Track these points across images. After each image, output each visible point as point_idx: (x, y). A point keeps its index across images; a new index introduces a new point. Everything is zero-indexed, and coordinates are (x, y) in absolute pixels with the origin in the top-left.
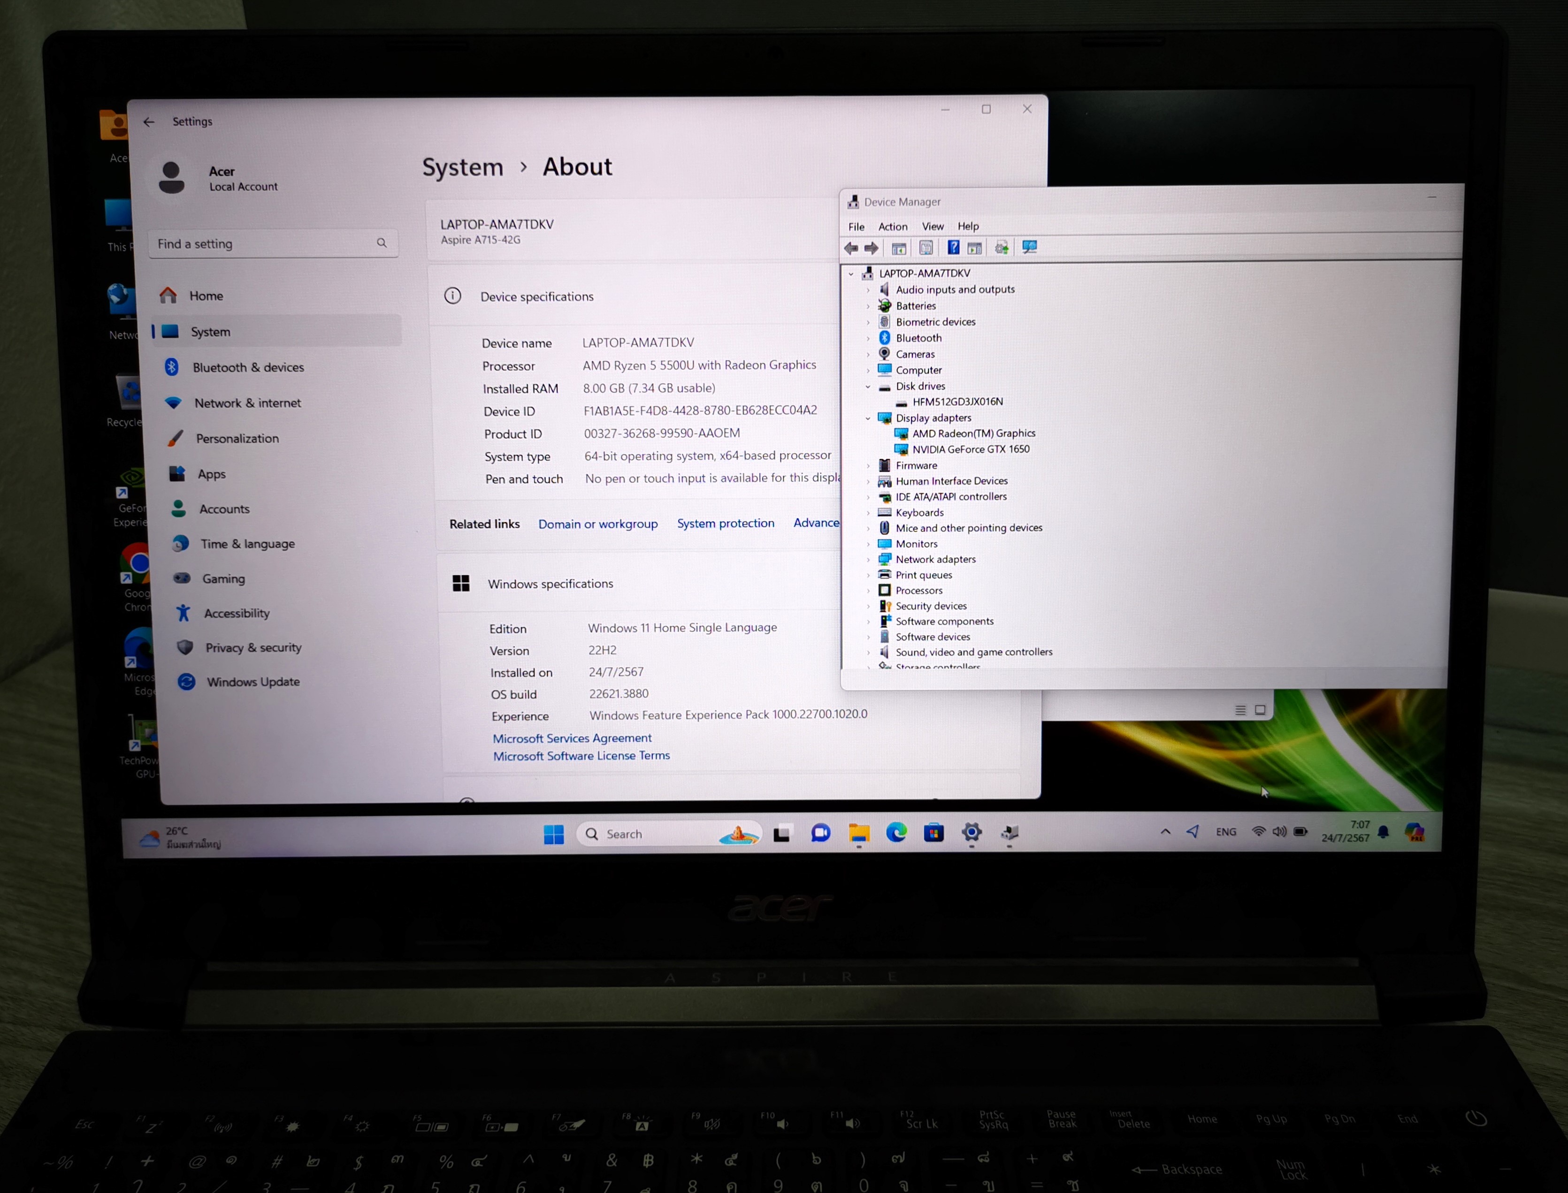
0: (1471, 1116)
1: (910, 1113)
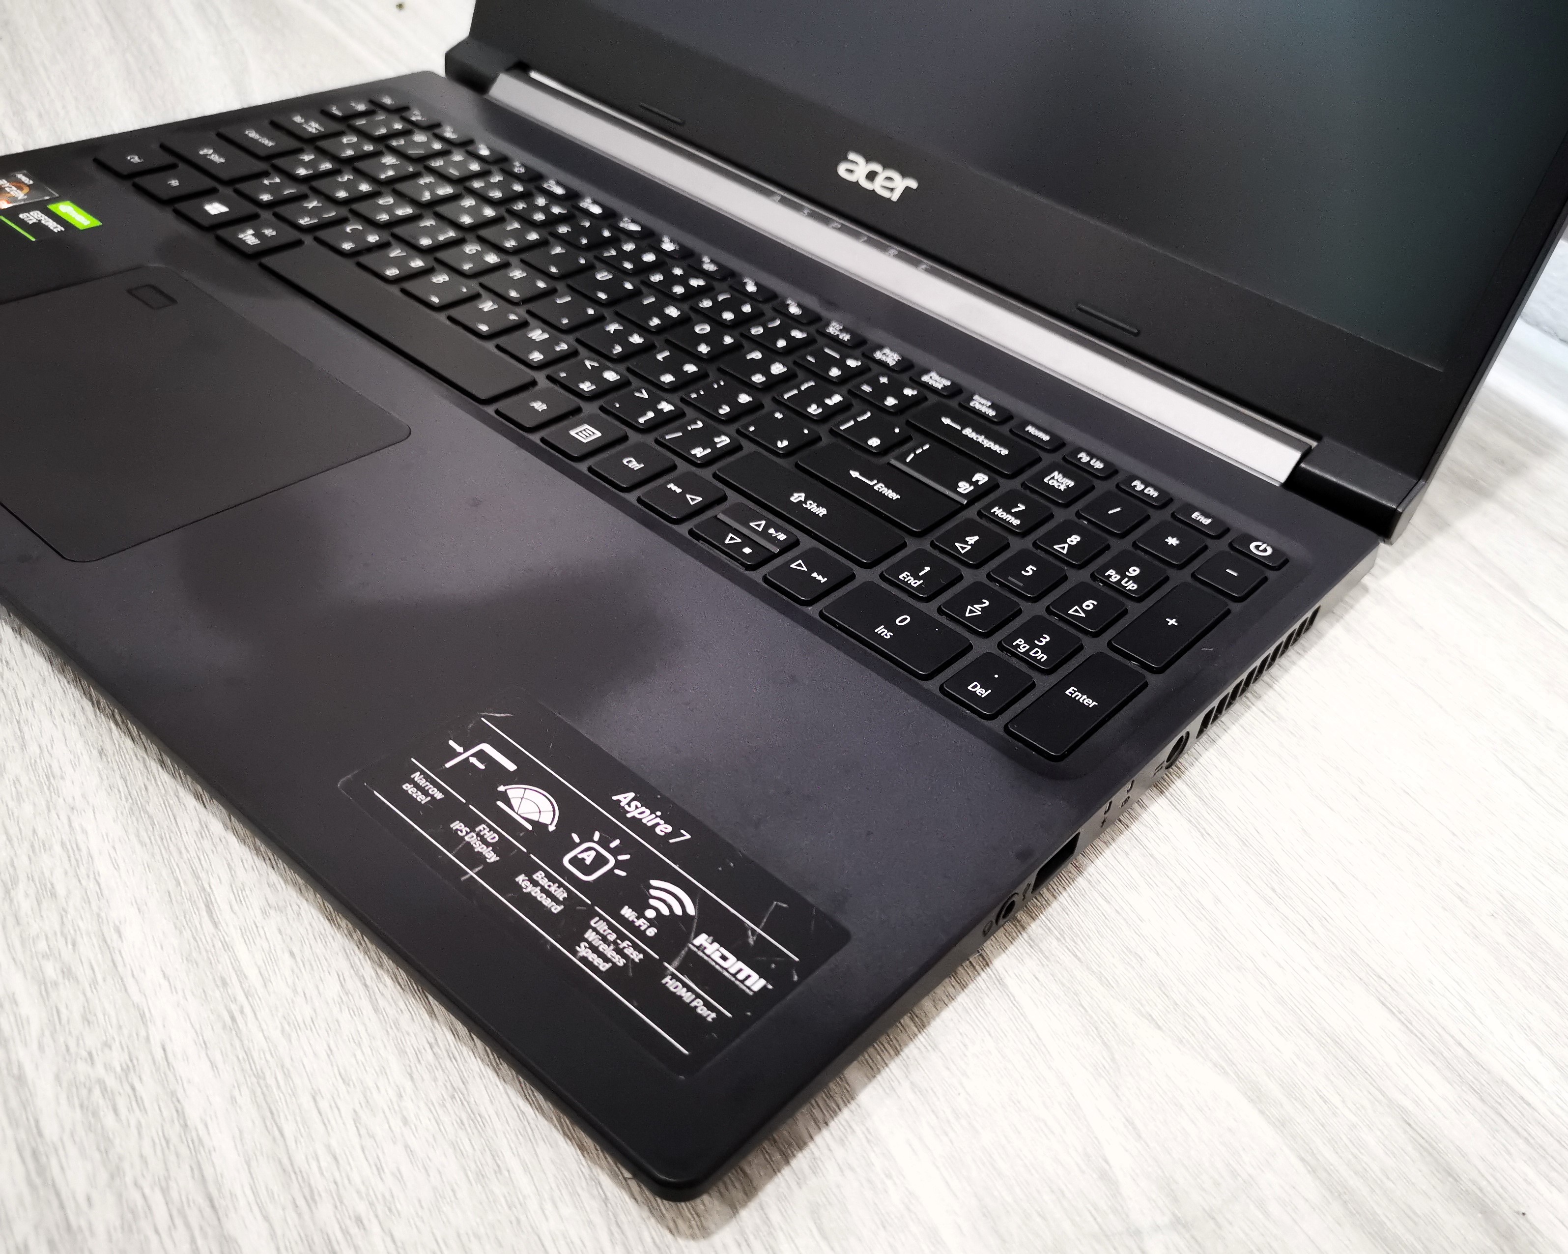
0: (1258, 546)
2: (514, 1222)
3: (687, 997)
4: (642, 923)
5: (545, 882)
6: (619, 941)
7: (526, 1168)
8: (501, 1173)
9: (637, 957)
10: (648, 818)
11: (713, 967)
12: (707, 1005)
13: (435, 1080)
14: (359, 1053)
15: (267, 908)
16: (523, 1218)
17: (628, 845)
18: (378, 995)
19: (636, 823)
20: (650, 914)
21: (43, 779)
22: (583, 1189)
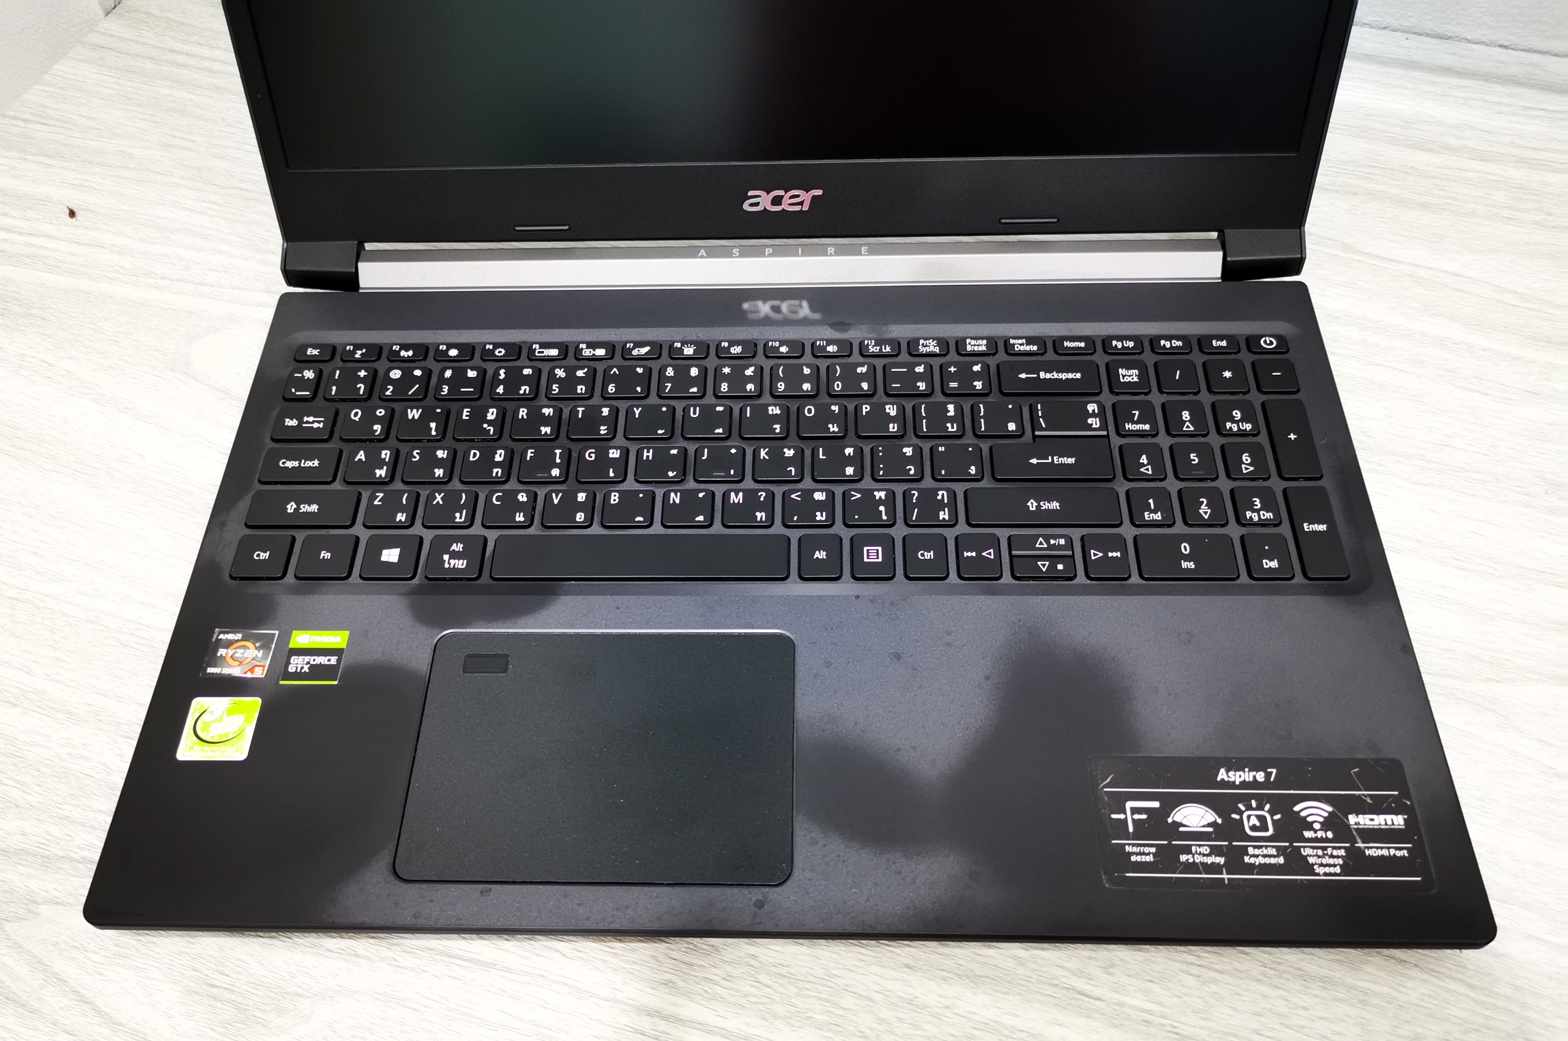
0: (1265, 342)
1: (871, 342)
2: (1400, 1008)
3: (1385, 852)
4: (1320, 834)
5: (1257, 852)
6: (1325, 852)
7: (1374, 983)
8: (1367, 993)
9: (1342, 852)
10: (1247, 776)
11: (1374, 829)
12: (1397, 849)
13: (1288, 980)
14: (1244, 998)
15: (1106, 970)
16: (1400, 1003)
17: (1261, 801)
18: (1212, 965)
19: (1244, 785)
20: (1317, 826)
21: (909, 1007)
22: (1402, 969)
